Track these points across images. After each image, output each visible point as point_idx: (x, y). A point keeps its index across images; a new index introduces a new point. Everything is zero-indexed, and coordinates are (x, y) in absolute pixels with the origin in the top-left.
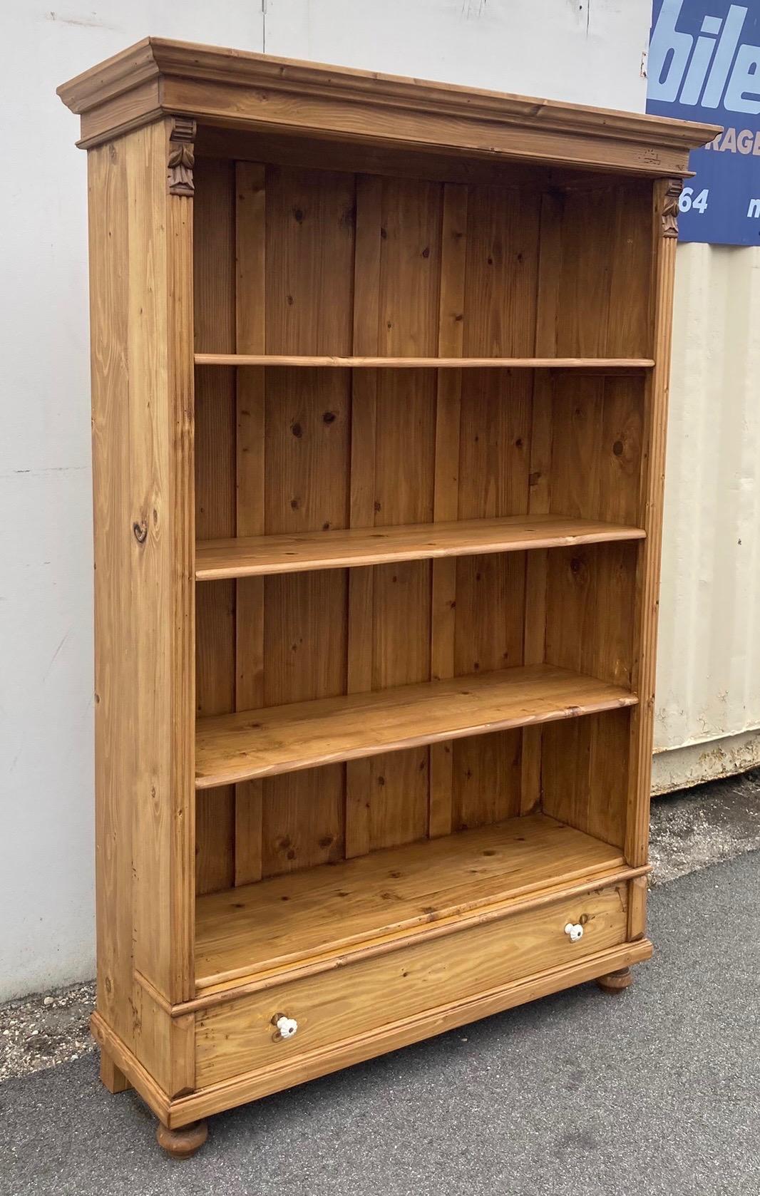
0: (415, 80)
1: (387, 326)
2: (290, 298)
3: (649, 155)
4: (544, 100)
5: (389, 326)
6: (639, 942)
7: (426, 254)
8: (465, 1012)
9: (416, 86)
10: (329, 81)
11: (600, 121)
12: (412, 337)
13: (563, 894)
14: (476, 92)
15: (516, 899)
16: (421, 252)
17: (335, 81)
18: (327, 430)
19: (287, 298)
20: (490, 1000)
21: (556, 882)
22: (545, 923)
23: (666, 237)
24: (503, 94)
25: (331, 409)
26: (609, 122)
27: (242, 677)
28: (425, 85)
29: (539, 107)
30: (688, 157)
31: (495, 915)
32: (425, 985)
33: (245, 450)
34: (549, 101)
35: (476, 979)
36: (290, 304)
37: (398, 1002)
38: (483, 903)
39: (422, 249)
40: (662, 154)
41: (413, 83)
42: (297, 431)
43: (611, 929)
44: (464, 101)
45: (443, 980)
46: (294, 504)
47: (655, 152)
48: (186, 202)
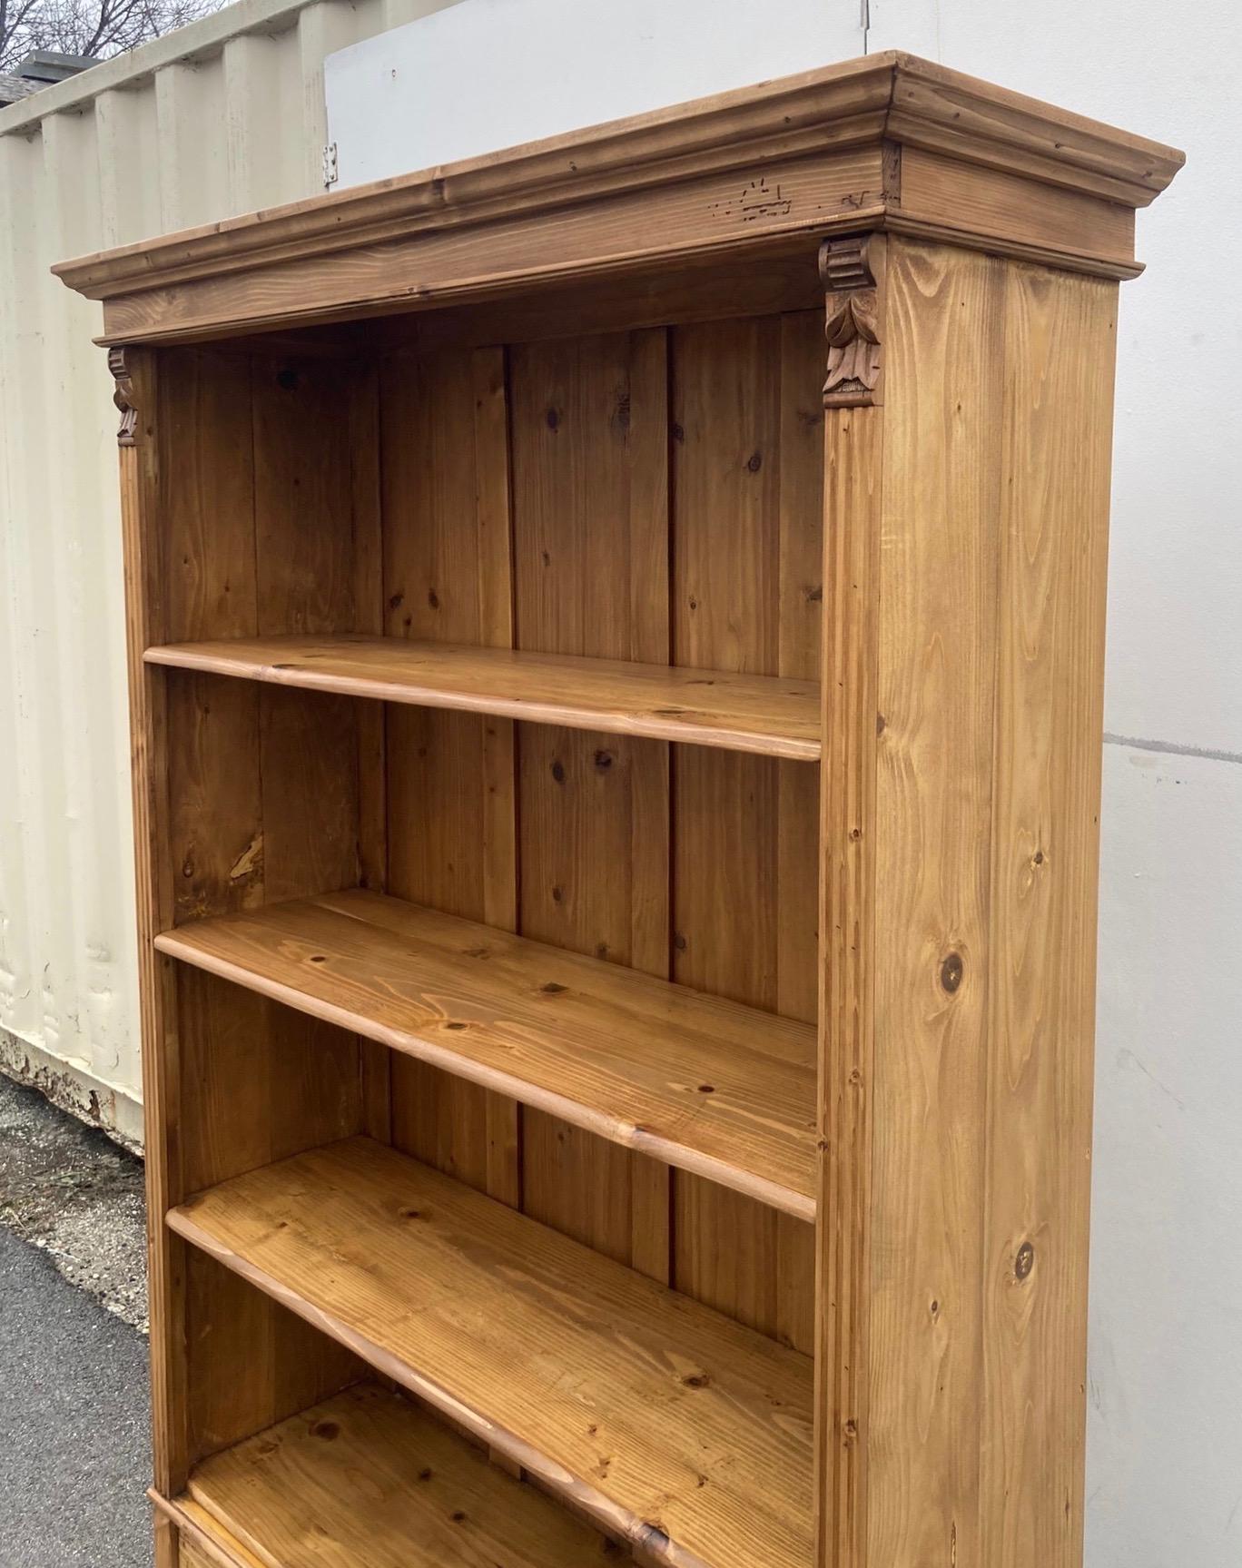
1: (689, 608)
2: (546, 556)
3: (754, 196)
4: (434, 169)
5: (693, 606)
7: (754, 465)
10: (189, 255)
11: (562, 167)
12: (732, 628)
16: (745, 463)
17: (194, 252)
19: (542, 555)
23: (837, 407)
24: (369, 187)
25: (605, 745)
26: (583, 162)
27: (493, 1143)
29: (438, 184)
30: (878, 162)
34: (443, 168)
36: (547, 564)
39: (747, 457)
40: (789, 183)
41: (256, 221)
42: (559, 773)
47: (772, 181)
48: (132, 453)
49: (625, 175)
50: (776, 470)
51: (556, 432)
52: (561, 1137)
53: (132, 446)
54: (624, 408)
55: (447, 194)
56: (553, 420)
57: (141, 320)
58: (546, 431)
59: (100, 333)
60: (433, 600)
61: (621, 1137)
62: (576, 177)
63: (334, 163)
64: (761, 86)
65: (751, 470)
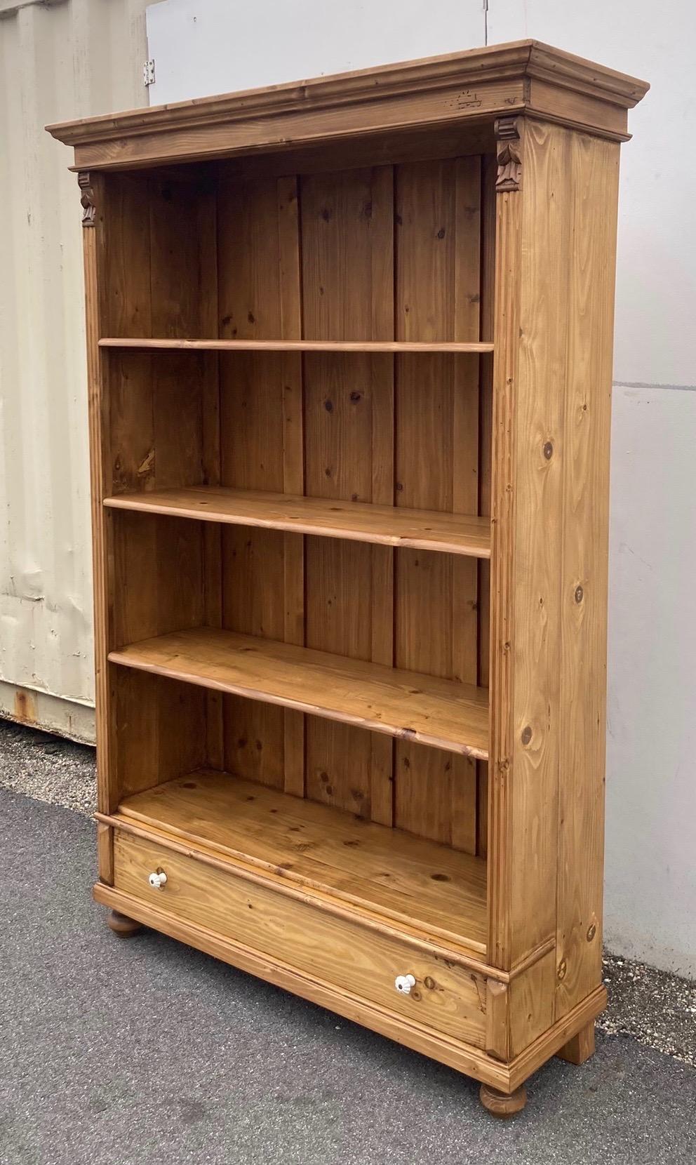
0: (193, 101)
1: (405, 311)
2: (322, 289)
3: (464, 98)
4: (301, 81)
5: (407, 310)
6: (495, 1062)
7: (441, 235)
8: (291, 980)
9: (195, 105)
11: (371, 82)
12: (429, 320)
13: (392, 932)
14: (240, 95)
15: (355, 908)
16: (436, 235)
17: (146, 120)
18: (354, 409)
19: (319, 289)
20: (315, 987)
21: (401, 919)
22: (384, 954)
23: (502, 191)
25: (357, 388)
26: (381, 81)
27: (288, 614)
28: (201, 102)
29: (303, 89)
30: (522, 85)
31: (319, 903)
32: (264, 928)
33: (289, 420)
34: (306, 81)
35: (312, 960)
36: (322, 294)
37: (245, 927)
38: (326, 890)
39: (437, 231)
40: (482, 93)
42: (329, 407)
43: (464, 1020)
44: (238, 105)
45: (282, 937)
46: (328, 473)
47: (472, 92)
48: (92, 231)
49: (401, 87)
50: (453, 238)
51: (328, 222)
52: (330, 602)
53: (92, 227)
54: (369, 208)
55: (307, 93)
56: (326, 216)
57: (102, 157)
58: (322, 221)
59: (73, 164)
60: (251, 318)
61: (393, 542)
62: (377, 87)
63: (153, 71)
64: (471, 50)
65: (439, 237)
